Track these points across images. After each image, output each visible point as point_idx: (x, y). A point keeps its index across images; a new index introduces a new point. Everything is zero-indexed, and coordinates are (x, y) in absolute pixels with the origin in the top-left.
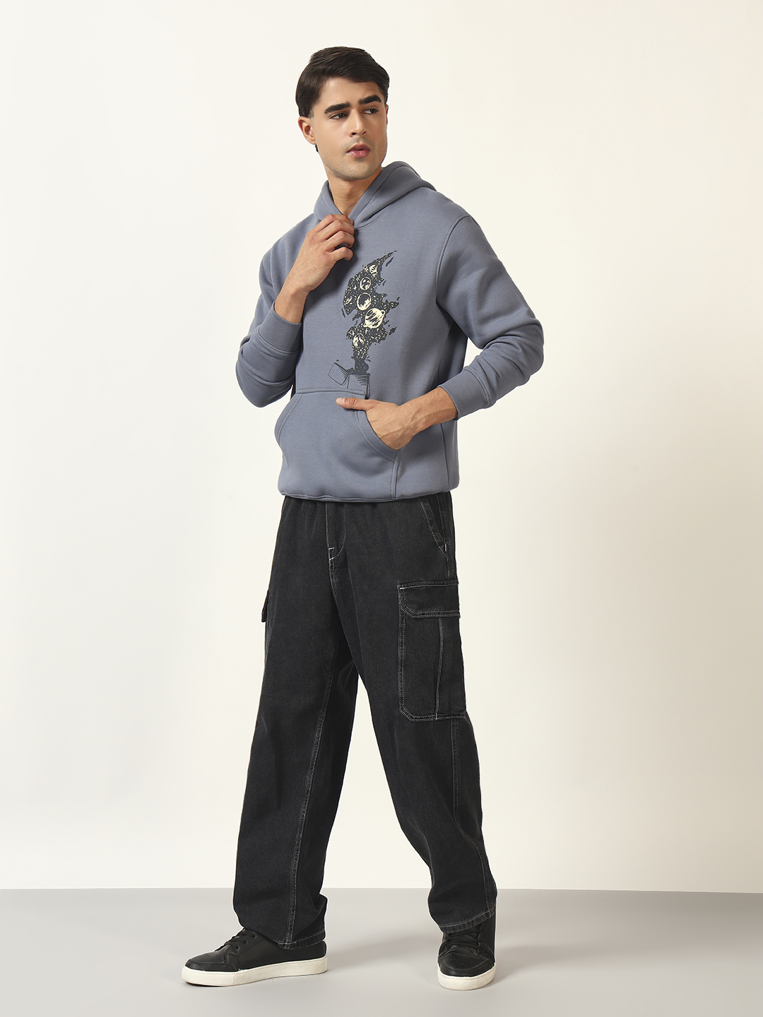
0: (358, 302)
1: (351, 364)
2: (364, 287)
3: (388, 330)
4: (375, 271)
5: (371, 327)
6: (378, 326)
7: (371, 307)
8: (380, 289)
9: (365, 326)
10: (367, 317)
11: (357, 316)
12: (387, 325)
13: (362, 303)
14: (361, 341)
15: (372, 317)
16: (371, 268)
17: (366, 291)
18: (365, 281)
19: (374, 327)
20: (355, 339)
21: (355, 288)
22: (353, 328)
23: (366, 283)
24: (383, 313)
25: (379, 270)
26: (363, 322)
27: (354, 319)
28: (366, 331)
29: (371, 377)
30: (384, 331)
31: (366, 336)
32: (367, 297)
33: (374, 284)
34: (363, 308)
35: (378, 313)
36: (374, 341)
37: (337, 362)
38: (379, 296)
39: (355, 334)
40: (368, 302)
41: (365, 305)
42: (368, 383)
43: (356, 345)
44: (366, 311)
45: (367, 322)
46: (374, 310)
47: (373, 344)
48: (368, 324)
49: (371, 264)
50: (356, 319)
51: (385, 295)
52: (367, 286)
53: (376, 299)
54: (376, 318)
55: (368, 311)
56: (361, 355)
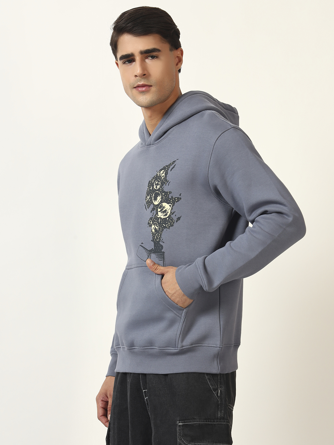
0: (153, 198)
1: (151, 246)
2: (156, 187)
3: (175, 219)
4: (164, 175)
5: (162, 217)
6: (167, 216)
7: (161, 202)
8: (166, 188)
9: (158, 217)
10: (159, 210)
11: (153, 209)
12: (174, 215)
13: (155, 199)
14: (157, 228)
15: (163, 209)
16: (162, 172)
17: (158, 190)
18: (157, 182)
19: (165, 217)
20: (153, 226)
21: (152, 188)
22: (151, 219)
23: (158, 184)
24: (170, 206)
25: (166, 174)
26: (157, 213)
27: (151, 212)
28: (159, 220)
29: (165, 254)
30: (172, 220)
31: (160, 224)
32: (158, 195)
33: (162, 184)
34: (156, 203)
35: (167, 206)
36: (165, 227)
37: (142, 245)
38: (166, 193)
39: (153, 223)
40: (159, 198)
41: (157, 200)
42: (164, 258)
43: (153, 231)
44: (158, 205)
45: (159, 213)
46: (164, 204)
47: (165, 230)
48: (160, 215)
49: (161, 170)
50: (153, 212)
51: (170, 192)
52: (158, 186)
53: (164, 195)
54: (166, 210)
55: (160, 206)
56: (157, 238)
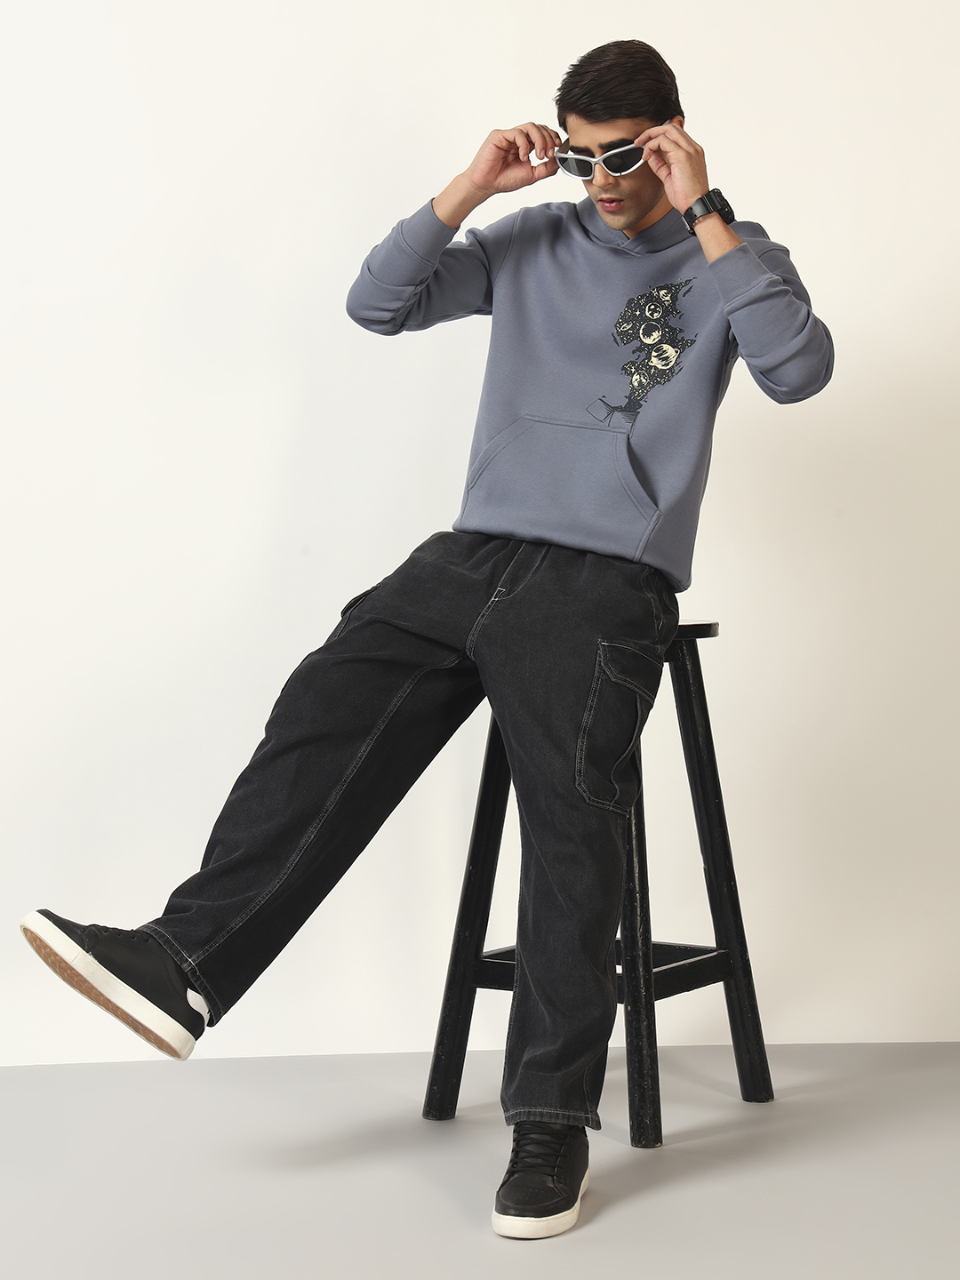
0: (641, 331)
2: (651, 315)
4: (668, 298)
5: (660, 367)
6: (669, 367)
7: (660, 342)
8: (673, 322)
9: (651, 364)
10: (654, 354)
11: (640, 349)
12: (680, 368)
13: (648, 334)
14: (644, 381)
15: (661, 354)
16: (662, 292)
17: (654, 321)
18: (653, 307)
19: (664, 368)
20: (635, 377)
21: (638, 313)
22: (633, 363)
23: (654, 311)
24: (677, 352)
25: (674, 298)
26: (649, 358)
28: (653, 370)
31: (651, 377)
32: (655, 328)
33: (666, 313)
34: (648, 341)
35: (670, 351)
36: (660, 382)
37: (603, 399)
38: (673, 330)
39: (637, 370)
40: (656, 335)
41: (652, 338)
43: (636, 384)
44: (652, 345)
45: (653, 359)
46: (666, 347)
47: (657, 387)
48: (655, 362)
49: (662, 288)
50: (638, 353)
51: (681, 331)
52: (656, 314)
53: (668, 333)
54: (668, 357)
55: (656, 347)
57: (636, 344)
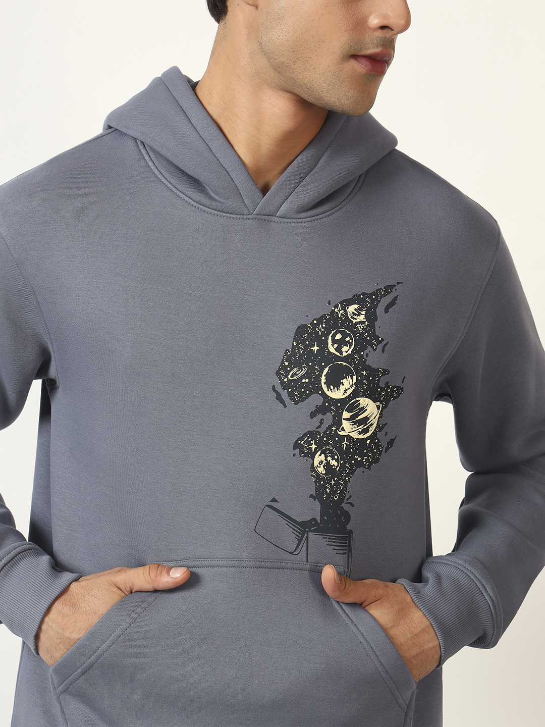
0: (323, 379)
1: (312, 510)
2: (339, 349)
3: (384, 443)
4: (361, 318)
5: (355, 435)
6: (368, 435)
7: (355, 394)
8: (374, 358)
9: (342, 433)
10: (346, 415)
11: (321, 410)
12: (383, 432)
13: (334, 381)
14: (334, 463)
15: (357, 415)
16: (352, 309)
17: (345, 359)
18: (339, 336)
19: (361, 437)
20: (319, 458)
21: (316, 348)
22: (312, 434)
23: (341, 343)
24: (378, 408)
25: (371, 317)
26: (338, 423)
27: (313, 415)
28: (345, 443)
29: (354, 537)
30: (377, 445)
31: (345, 456)
32: (347, 373)
33: (361, 345)
34: (337, 394)
35: (370, 407)
36: (360, 464)
37: (272, 504)
38: (373, 372)
39: (319, 447)
40: (348, 383)
41: (342, 388)
42: (349, 550)
43: (321, 470)
44: (343, 401)
45: (346, 425)
46: (364, 401)
47: (359, 471)
48: (348, 428)
49: (349, 302)
50: (320, 416)
51: (385, 372)
52: (345, 349)
53: (367, 377)
54: (367, 418)
55: (348, 403)
56: (334, 493)
57: (315, 400)
